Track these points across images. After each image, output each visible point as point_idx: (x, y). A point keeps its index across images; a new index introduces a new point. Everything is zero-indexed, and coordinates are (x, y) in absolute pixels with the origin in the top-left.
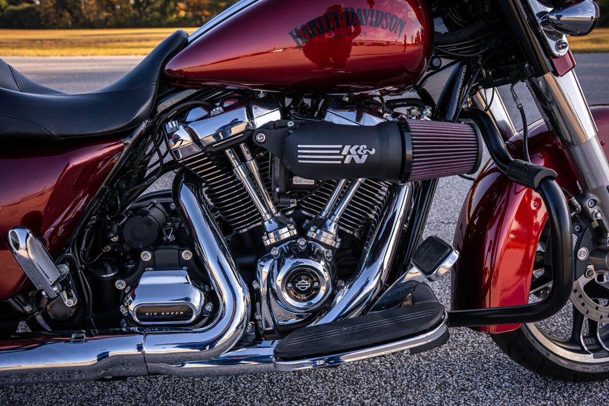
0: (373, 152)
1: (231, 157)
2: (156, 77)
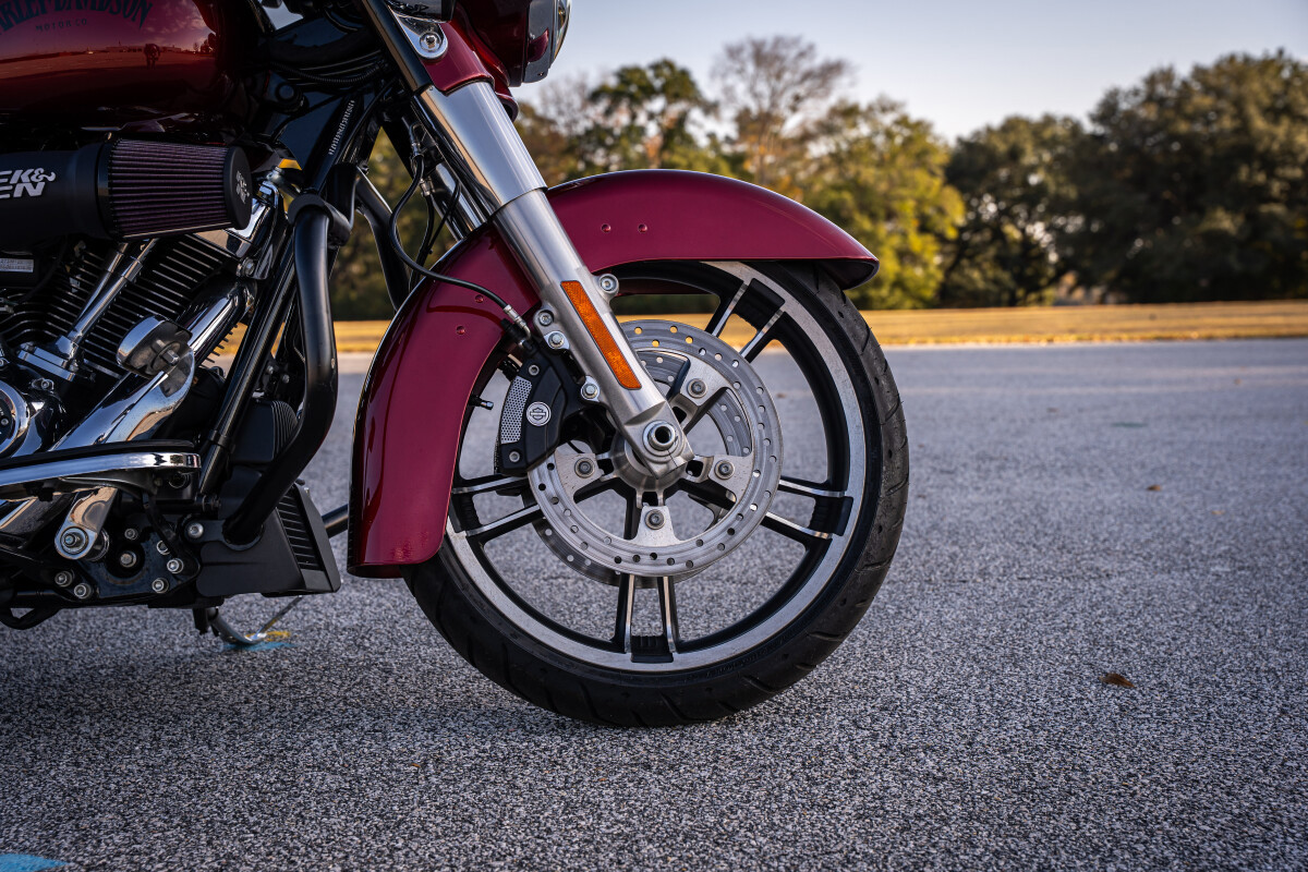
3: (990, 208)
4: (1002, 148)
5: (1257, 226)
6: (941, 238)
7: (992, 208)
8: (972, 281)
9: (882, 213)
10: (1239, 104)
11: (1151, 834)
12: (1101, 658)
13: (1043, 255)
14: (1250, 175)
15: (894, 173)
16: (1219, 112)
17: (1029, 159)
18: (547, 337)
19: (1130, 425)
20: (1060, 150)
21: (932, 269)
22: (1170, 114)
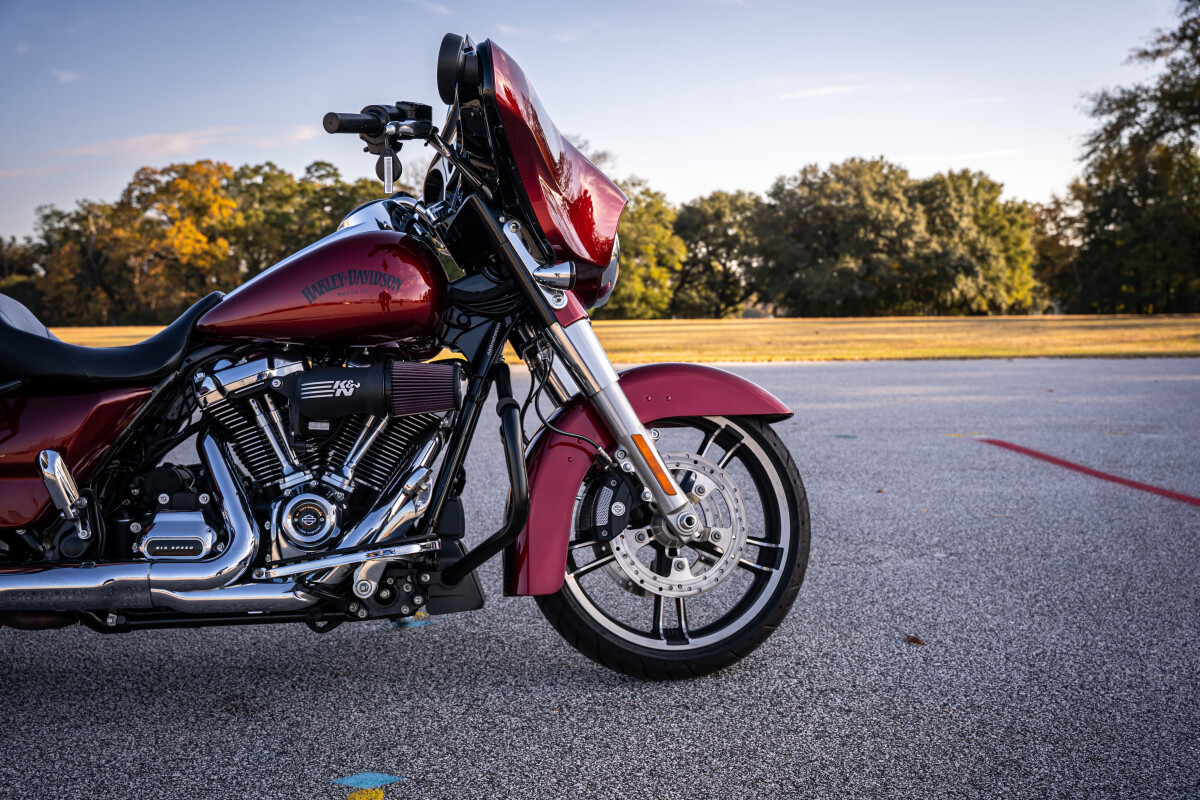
0: (358, 386)
1: (254, 405)
2: (188, 331)
3: (702, 250)
4: (710, 211)
5: (870, 267)
6: (672, 270)
7: (704, 250)
8: (691, 298)
9: (632, 253)
10: (858, 188)
11: (968, 741)
12: (900, 624)
13: (737, 281)
14: (865, 235)
15: (641, 227)
16: (846, 193)
17: (728, 219)
18: (622, 466)
19: (846, 437)
20: (748, 214)
21: (666, 290)
22: (816, 193)
